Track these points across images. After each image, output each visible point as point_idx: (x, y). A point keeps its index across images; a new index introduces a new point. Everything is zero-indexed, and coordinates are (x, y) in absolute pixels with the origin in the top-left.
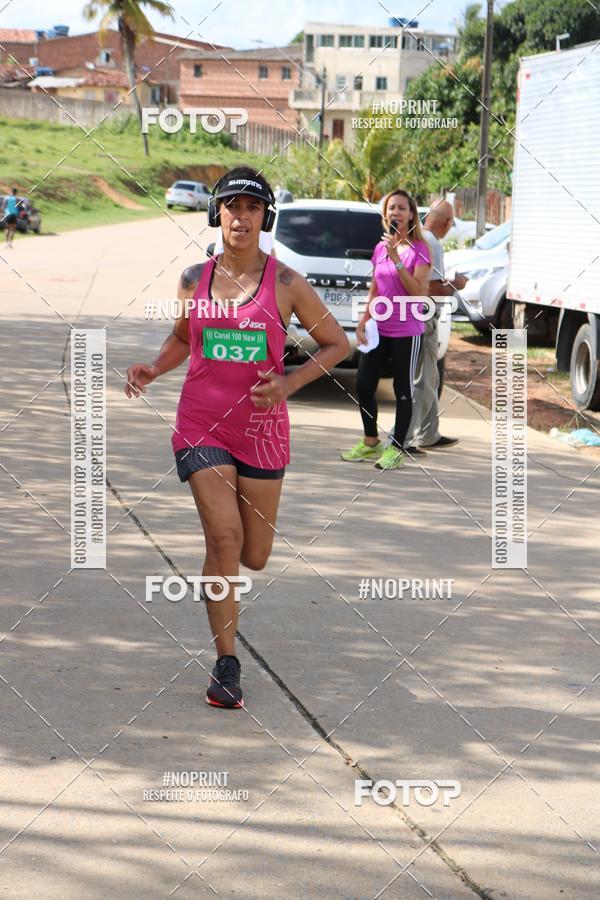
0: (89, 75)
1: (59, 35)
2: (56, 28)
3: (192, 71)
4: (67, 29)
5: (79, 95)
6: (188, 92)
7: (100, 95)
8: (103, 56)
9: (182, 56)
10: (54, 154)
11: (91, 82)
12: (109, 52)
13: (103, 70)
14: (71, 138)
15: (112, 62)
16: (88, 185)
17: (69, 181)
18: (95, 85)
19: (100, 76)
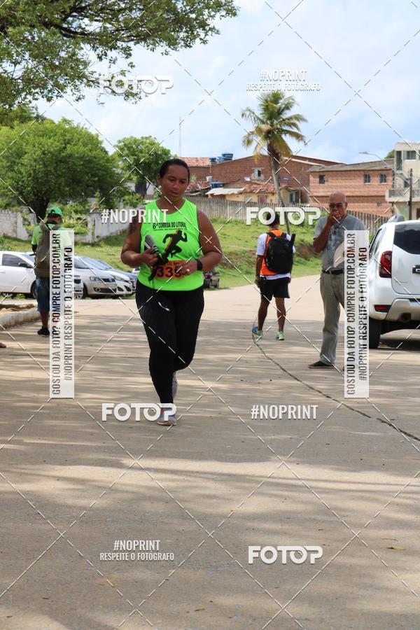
0: (247, 185)
1: (226, 159)
2: (224, 155)
3: (318, 180)
4: (232, 155)
5: (241, 198)
6: (315, 194)
7: (255, 199)
8: (256, 173)
9: (311, 170)
10: (225, 238)
11: (248, 190)
12: (260, 169)
13: (256, 182)
14: (236, 228)
15: (262, 176)
16: (250, 257)
17: (237, 255)
18: (251, 192)
19: (254, 186)
